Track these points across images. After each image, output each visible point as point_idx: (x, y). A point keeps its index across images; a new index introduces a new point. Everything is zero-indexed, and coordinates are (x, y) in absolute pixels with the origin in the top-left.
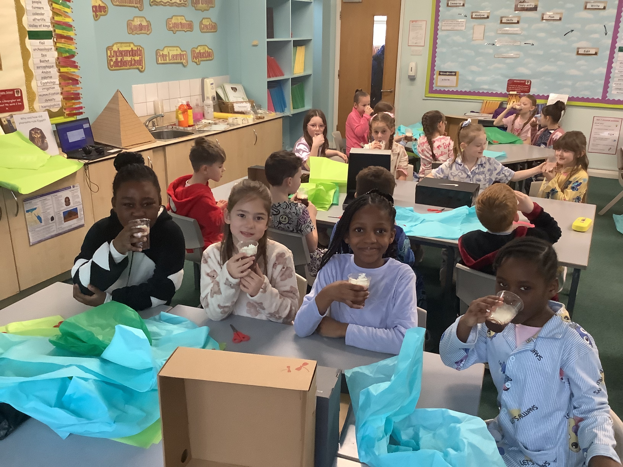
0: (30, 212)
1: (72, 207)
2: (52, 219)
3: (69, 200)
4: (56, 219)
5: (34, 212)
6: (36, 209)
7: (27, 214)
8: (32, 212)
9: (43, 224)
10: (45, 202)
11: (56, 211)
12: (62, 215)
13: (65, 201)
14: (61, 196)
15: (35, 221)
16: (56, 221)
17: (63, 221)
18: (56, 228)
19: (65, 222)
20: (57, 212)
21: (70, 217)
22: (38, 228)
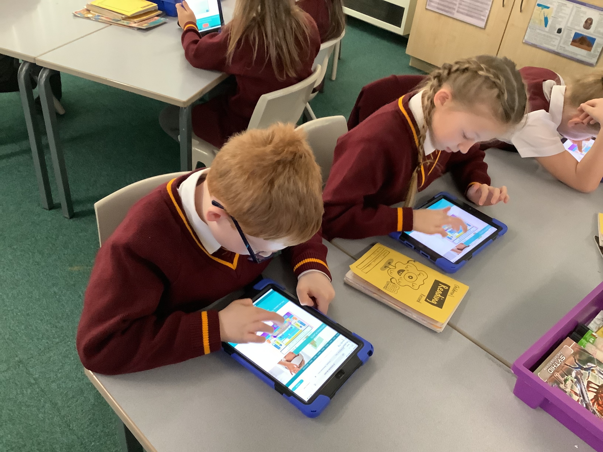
0: (540, 8)
1: (588, 33)
2: (559, 31)
3: (591, 24)
4: (564, 33)
5: (545, 10)
6: (548, 8)
7: (537, 7)
8: (542, 9)
9: (547, 29)
10: (563, 8)
11: (569, 25)
12: (572, 35)
13: (586, 22)
14: (585, 13)
15: (541, 20)
16: (562, 36)
17: (570, 43)
18: (559, 45)
19: (571, 44)
20: (568, 27)
21: (582, 44)
22: (540, 30)
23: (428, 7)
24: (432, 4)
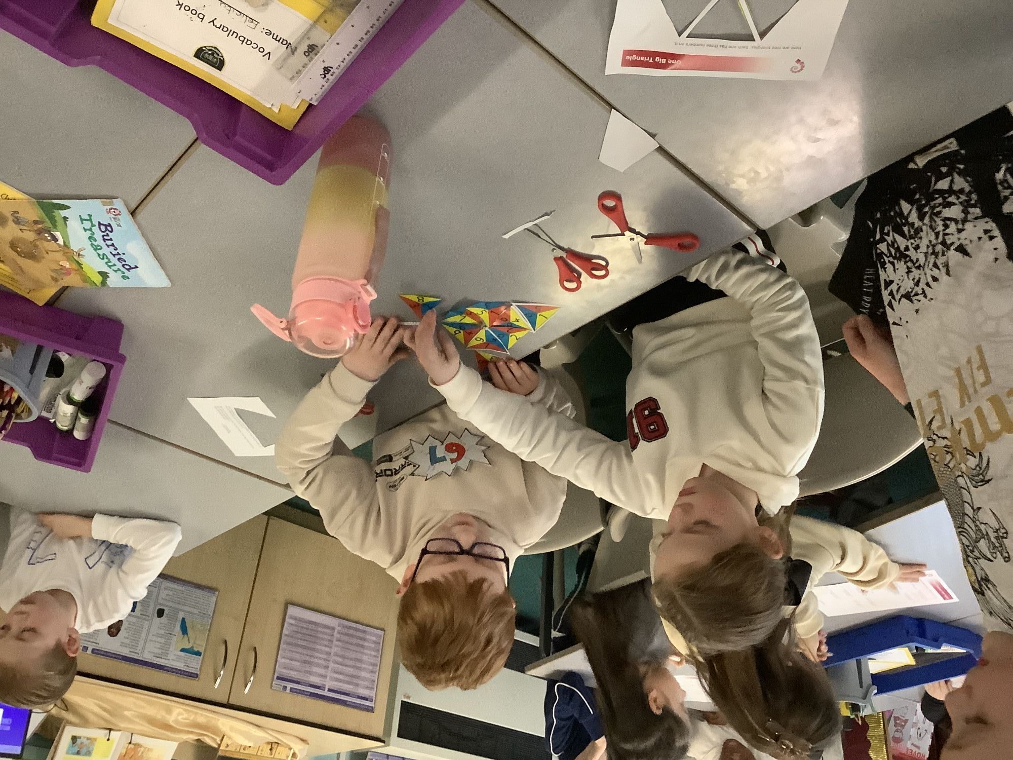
0: (196, 649)
2: (160, 613)
3: (110, 628)
4: (152, 610)
5: (187, 646)
6: (183, 650)
7: (201, 650)
8: (192, 647)
9: (181, 615)
11: (147, 623)
13: (118, 631)
14: (122, 644)
15: (193, 628)
16: (154, 606)
20: (148, 620)
22: (193, 613)
23: (381, 633)
24: (374, 638)
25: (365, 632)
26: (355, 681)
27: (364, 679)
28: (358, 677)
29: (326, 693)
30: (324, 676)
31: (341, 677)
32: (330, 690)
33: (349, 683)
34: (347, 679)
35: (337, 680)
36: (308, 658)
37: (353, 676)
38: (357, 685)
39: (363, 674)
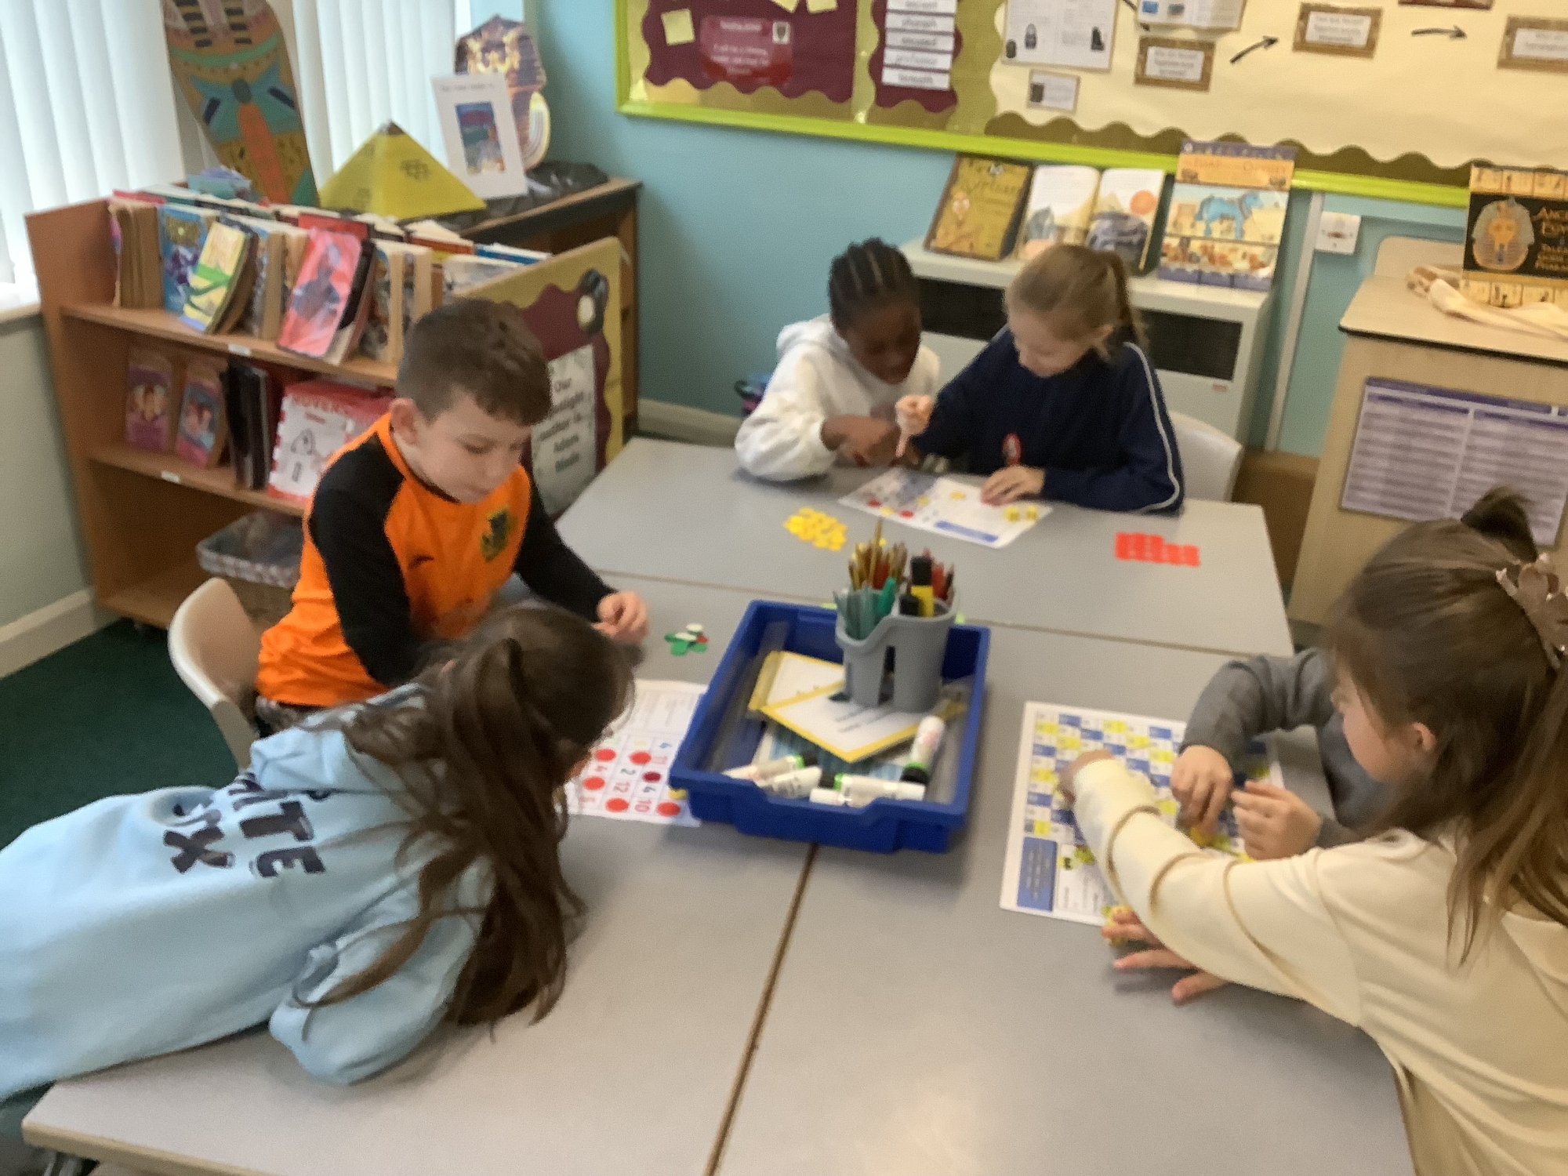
23: (1346, 504)
24: (1362, 495)
25: (1383, 505)
26: (1409, 427)
27: (1386, 430)
28: (1399, 432)
29: (1473, 407)
30: (1474, 432)
31: (1437, 432)
32: (1465, 411)
33: (1421, 423)
34: (1424, 430)
35: (1448, 428)
36: (1512, 461)
37: (1412, 434)
38: (1403, 420)
39: (1389, 438)
